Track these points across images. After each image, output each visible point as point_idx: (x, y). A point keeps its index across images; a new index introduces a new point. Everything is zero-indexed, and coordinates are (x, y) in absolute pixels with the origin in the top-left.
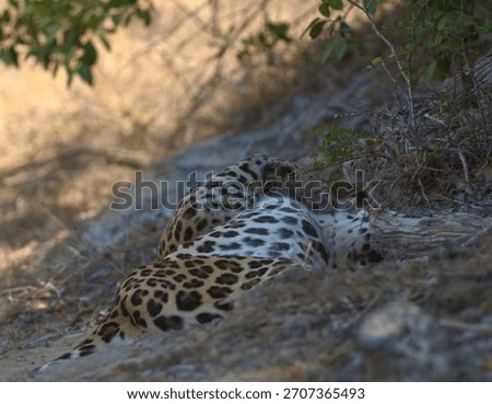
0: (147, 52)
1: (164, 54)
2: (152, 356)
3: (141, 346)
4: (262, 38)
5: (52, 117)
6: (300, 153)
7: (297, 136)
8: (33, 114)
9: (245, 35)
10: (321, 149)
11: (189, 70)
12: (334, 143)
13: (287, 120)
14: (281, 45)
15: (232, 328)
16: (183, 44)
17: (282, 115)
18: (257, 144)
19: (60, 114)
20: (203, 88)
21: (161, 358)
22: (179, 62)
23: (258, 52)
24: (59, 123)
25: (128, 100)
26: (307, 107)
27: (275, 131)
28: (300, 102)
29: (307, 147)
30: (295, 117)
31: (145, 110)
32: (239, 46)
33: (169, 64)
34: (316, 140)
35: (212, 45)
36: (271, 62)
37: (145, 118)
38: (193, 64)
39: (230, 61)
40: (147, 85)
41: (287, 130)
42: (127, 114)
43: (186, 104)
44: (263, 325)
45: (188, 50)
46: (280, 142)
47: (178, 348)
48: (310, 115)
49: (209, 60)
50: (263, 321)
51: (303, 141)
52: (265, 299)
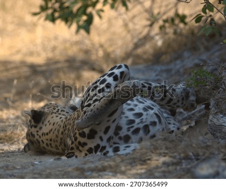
0: (116, 18)
1: (124, 20)
2: (92, 166)
3: (88, 160)
4: (173, 20)
5: (65, 41)
6: (182, 79)
7: (182, 70)
8: (56, 38)
9: (165, 17)
10: (191, 79)
11: (135, 30)
12: (199, 77)
13: (178, 62)
14: (182, 25)
15: (134, 158)
16: (134, 17)
17: (176, 59)
18: (162, 71)
19: (69, 41)
20: (140, 40)
21: (97, 167)
22: (131, 25)
23: (170, 27)
24: (68, 45)
25: (103, 40)
26: (189, 57)
27: (172, 66)
28: (186, 54)
29: (185, 76)
30: (183, 61)
31: (111, 46)
32: (161, 23)
33: (126, 25)
34: (190, 74)
35: (148, 20)
36: (175, 33)
37: (110, 50)
38: (137, 27)
39: (156, 29)
40: (114, 34)
41: (178, 67)
42: (101, 46)
43: (131, 46)
44: (149, 159)
45: (136, 20)
46: (173, 72)
47: (106, 164)
48: (190, 61)
49: (145, 26)
50: (149, 157)
51: (184, 73)
52: (152, 147)
